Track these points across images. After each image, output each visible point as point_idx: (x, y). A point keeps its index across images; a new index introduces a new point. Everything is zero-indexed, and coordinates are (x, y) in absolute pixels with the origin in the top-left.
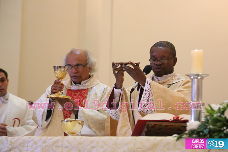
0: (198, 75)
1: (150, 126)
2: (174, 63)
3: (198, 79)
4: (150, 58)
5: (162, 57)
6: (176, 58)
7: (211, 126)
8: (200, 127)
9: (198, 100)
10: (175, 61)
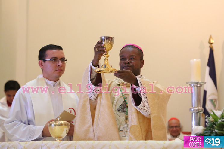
0: (197, 83)
2: (141, 65)
3: (197, 86)
6: (143, 61)
7: (217, 131)
8: (206, 131)
9: (198, 106)
10: (142, 63)
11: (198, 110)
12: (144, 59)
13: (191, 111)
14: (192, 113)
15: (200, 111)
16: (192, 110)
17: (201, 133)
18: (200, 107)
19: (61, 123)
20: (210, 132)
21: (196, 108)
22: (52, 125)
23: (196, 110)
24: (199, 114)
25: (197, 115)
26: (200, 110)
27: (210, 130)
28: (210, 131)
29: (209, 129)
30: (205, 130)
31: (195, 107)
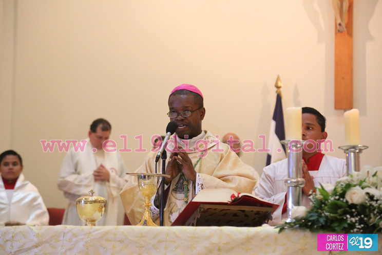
1: (202, 210)
2: (201, 116)
4: (169, 111)
5: (185, 109)
6: (204, 109)
7: (327, 214)
8: (312, 214)
9: (297, 177)
10: (202, 112)
11: (298, 182)
12: (204, 106)
13: (286, 183)
14: (289, 187)
15: (301, 185)
16: (289, 182)
17: (303, 217)
18: (300, 178)
19: (94, 199)
20: (318, 216)
21: (294, 179)
22: (81, 202)
23: (295, 182)
24: (298, 188)
25: (296, 189)
26: (300, 183)
27: (316, 212)
28: (317, 214)
29: (315, 210)
30: (309, 212)
31: (292, 178)
